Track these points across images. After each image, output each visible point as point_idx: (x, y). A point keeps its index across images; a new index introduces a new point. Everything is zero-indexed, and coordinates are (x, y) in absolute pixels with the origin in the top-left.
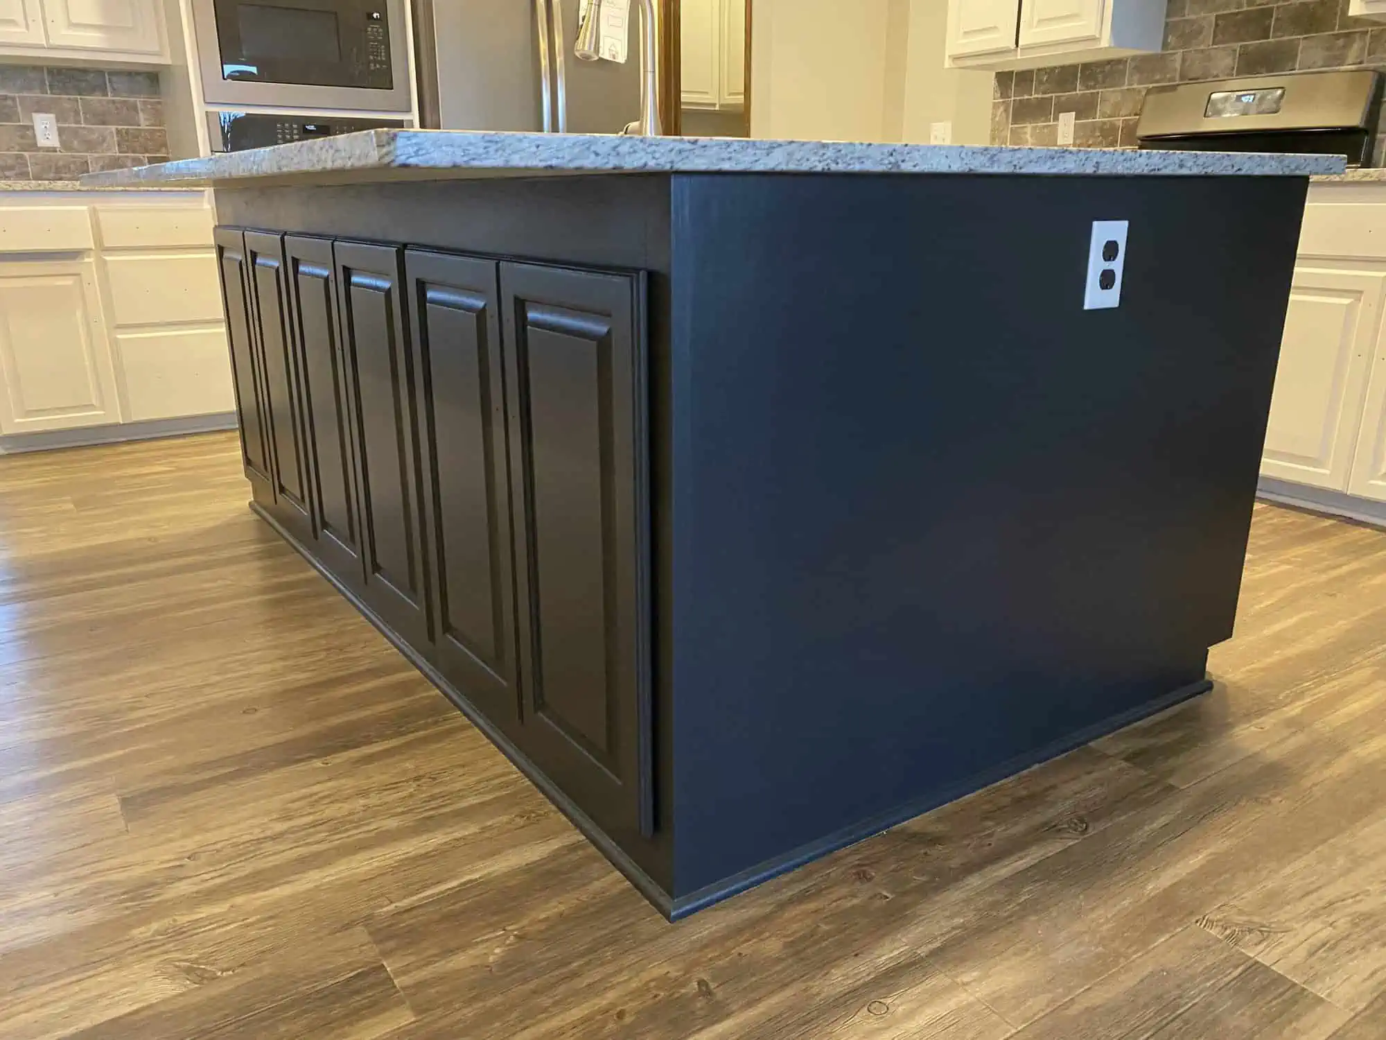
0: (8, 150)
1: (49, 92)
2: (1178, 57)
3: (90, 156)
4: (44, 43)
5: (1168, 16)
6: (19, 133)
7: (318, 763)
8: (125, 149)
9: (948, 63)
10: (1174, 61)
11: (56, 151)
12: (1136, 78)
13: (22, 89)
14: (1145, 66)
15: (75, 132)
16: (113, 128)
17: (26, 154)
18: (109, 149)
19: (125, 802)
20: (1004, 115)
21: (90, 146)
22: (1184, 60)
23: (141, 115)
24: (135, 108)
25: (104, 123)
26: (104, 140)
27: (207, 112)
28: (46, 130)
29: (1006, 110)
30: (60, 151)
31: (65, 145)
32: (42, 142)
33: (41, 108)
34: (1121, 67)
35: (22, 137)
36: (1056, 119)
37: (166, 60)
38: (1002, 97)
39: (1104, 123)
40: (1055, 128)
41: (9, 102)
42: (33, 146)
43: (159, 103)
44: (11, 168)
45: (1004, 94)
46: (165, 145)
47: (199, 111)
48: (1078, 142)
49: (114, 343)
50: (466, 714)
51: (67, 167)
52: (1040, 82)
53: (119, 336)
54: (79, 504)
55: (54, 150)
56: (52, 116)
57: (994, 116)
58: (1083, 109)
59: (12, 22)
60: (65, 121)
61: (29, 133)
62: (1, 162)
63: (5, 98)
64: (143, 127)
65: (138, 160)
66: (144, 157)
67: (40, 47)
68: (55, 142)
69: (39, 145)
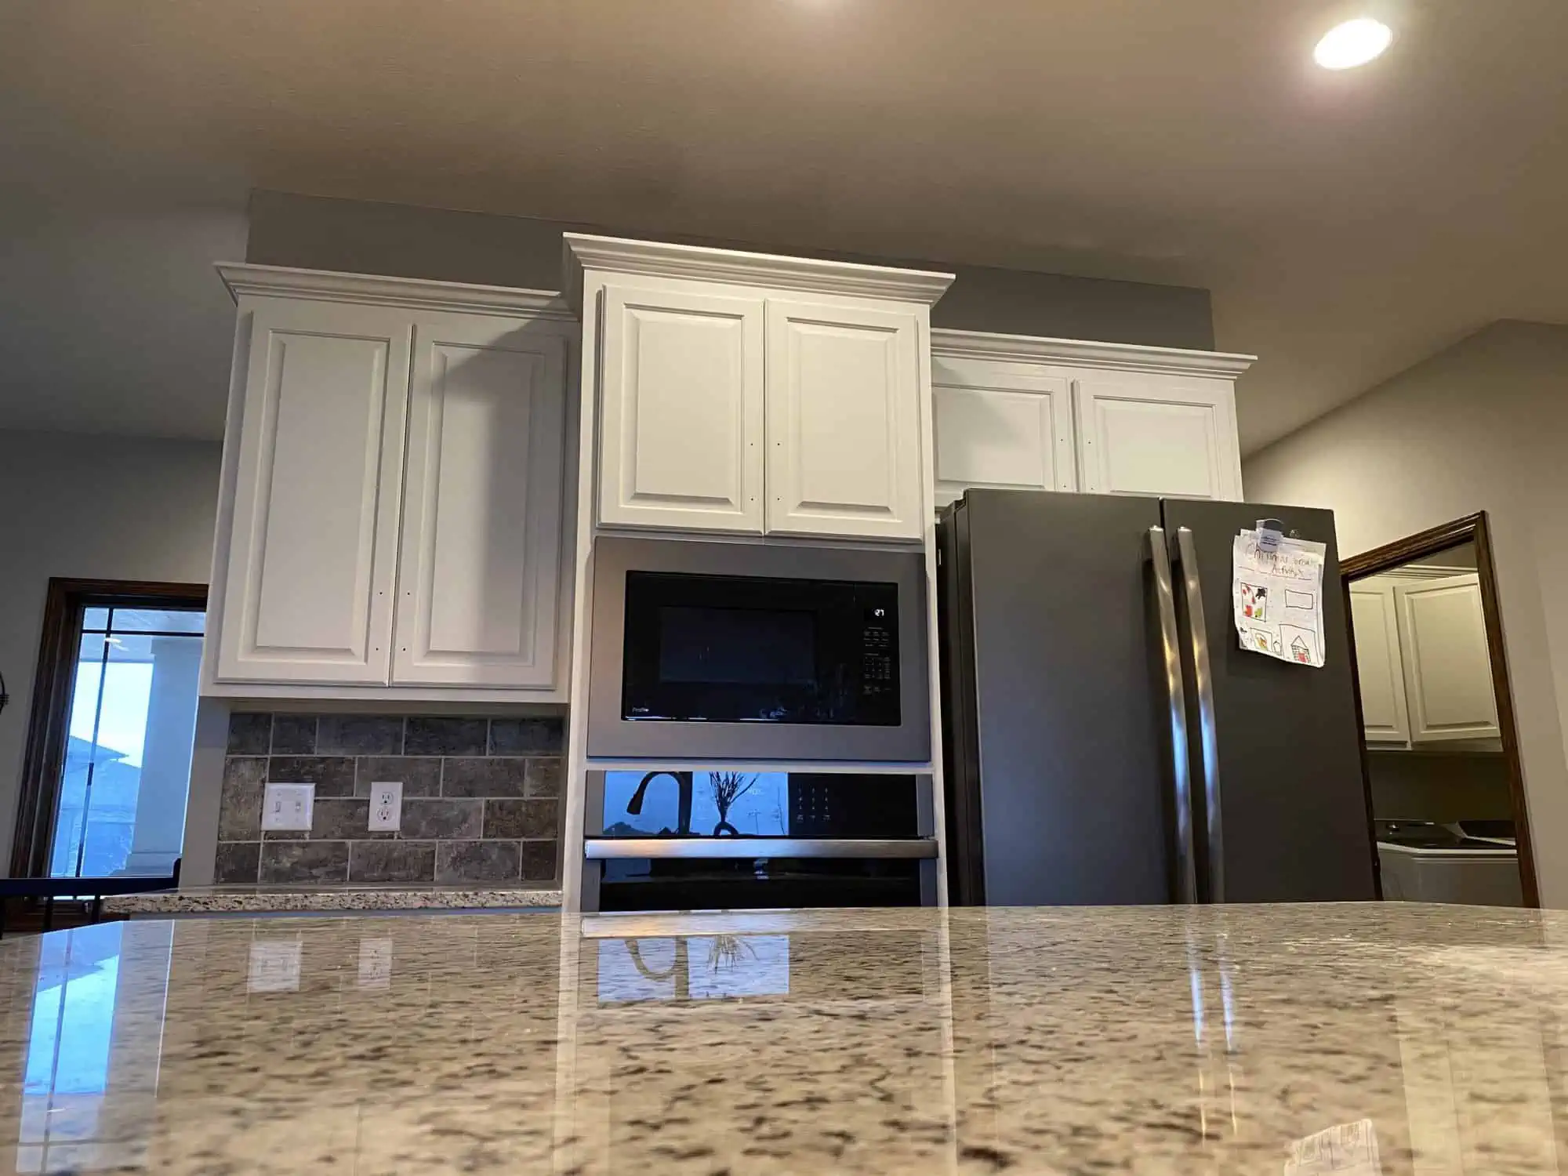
0: (325, 837)
1: (403, 751)
3: (439, 844)
4: (387, 678)
6: (348, 812)
8: (493, 832)
11: (392, 838)
13: (366, 748)
15: (425, 808)
16: (481, 801)
17: (349, 842)
18: (469, 833)
21: (443, 827)
23: (527, 779)
24: (520, 770)
25: (470, 794)
26: (465, 821)
27: (586, 775)
28: (385, 805)
30: (399, 837)
31: (408, 828)
32: (375, 824)
33: (386, 774)
35: (349, 817)
41: (344, 768)
42: (363, 831)
43: (557, 761)
44: (322, 863)
46: (553, 824)
47: (577, 771)
51: (402, 862)
55: (391, 835)
56: (399, 785)
59: (346, 653)
60: (415, 792)
61: (361, 810)
62: (310, 855)
63: (342, 761)
64: (526, 797)
65: (508, 849)
66: (518, 843)
67: (379, 686)
68: (394, 823)
69: (371, 828)
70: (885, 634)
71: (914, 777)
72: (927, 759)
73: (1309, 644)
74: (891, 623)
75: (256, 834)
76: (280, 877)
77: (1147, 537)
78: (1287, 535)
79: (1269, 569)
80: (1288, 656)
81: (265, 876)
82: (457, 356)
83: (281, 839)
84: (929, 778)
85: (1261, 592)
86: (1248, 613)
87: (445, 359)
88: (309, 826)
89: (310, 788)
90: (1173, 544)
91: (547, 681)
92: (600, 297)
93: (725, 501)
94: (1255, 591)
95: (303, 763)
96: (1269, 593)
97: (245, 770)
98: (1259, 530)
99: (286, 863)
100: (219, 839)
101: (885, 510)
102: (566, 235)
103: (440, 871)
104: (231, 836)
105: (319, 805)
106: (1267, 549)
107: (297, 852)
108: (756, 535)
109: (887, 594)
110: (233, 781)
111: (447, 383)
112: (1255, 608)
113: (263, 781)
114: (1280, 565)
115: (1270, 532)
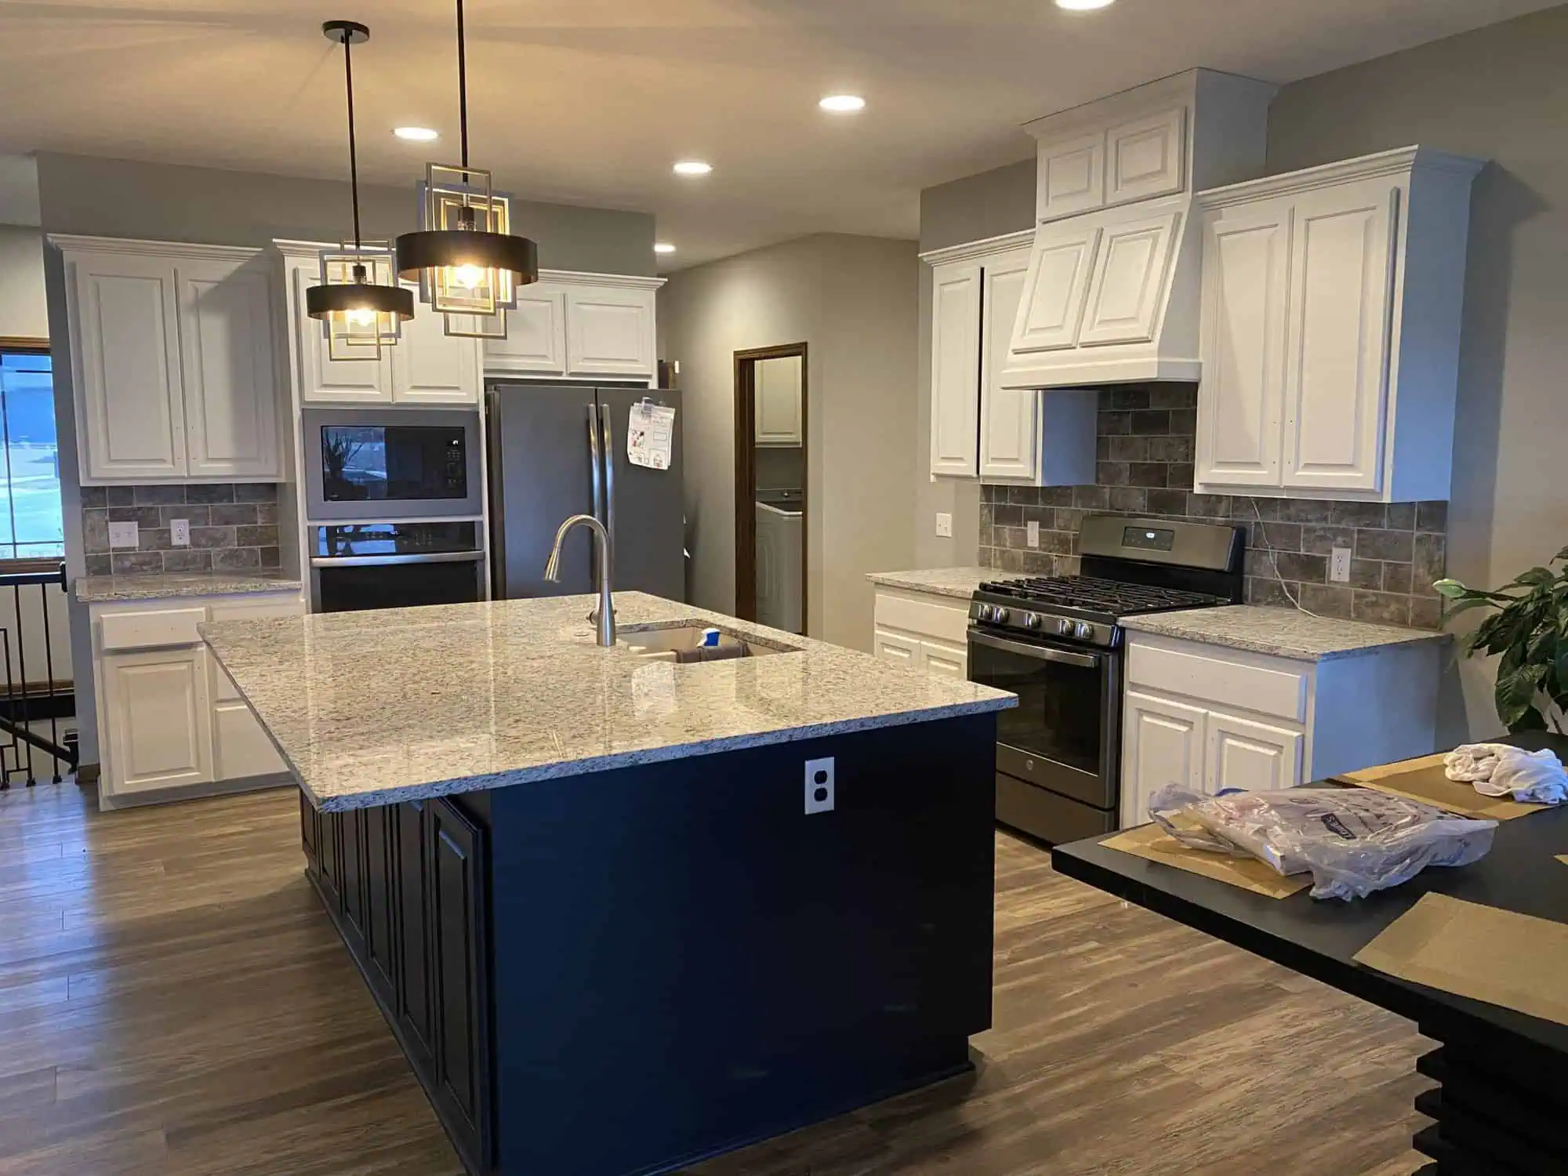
0: (148, 550)
1: (186, 502)
2: (1107, 490)
3: (213, 551)
4: (186, 475)
5: (1097, 458)
6: (158, 536)
7: (303, 1111)
8: (243, 543)
9: (932, 478)
10: (1105, 493)
12: (1079, 502)
13: (166, 501)
14: (1086, 493)
15: (203, 533)
16: (235, 527)
17: (163, 552)
18: (229, 544)
19: (168, 1136)
20: (988, 515)
21: (216, 542)
22: (1111, 494)
23: (259, 515)
24: (254, 509)
25: (227, 523)
26: (226, 537)
27: (309, 527)
28: (180, 532)
29: (990, 511)
30: (190, 548)
31: (195, 543)
32: (176, 541)
33: (178, 515)
34: (1069, 491)
35: (160, 539)
36: (1026, 525)
37: (282, 480)
38: (986, 501)
39: (1060, 534)
40: (1025, 532)
41: (153, 512)
42: (168, 545)
43: (275, 505)
44: (149, 563)
45: (988, 499)
46: (277, 539)
47: (303, 524)
48: (1043, 546)
49: (215, 716)
50: (416, 1075)
51: (194, 560)
52: (1012, 494)
53: (219, 709)
54: (169, 867)
55: (185, 547)
56: (186, 521)
57: (981, 515)
58: (1045, 521)
59: (163, 461)
60: (196, 524)
61: (166, 535)
62: (141, 559)
63: (151, 509)
64: (259, 524)
65: (252, 551)
66: (258, 548)
67: (183, 478)
68: (186, 541)
69: (173, 544)
70: (458, 453)
71: (473, 522)
72: (480, 512)
73: (663, 459)
74: (461, 447)
75: (108, 550)
76: (124, 571)
77: (588, 409)
78: (658, 405)
79: (647, 421)
80: (652, 465)
81: (115, 572)
82: (204, 287)
83: (122, 553)
84: (481, 523)
85: (642, 434)
86: (635, 445)
87: (197, 290)
88: (137, 544)
89: (135, 524)
90: (599, 411)
91: (275, 472)
92: (295, 272)
93: (371, 387)
94: (639, 433)
95: (129, 511)
96: (645, 435)
97: (95, 516)
98: (643, 404)
99: (127, 564)
100: (85, 553)
101: (457, 388)
102: (274, 240)
103: (215, 564)
104: (92, 551)
105: (141, 533)
106: (646, 413)
107: (133, 559)
108: (389, 404)
109: (460, 432)
110: (89, 522)
111: (202, 304)
112: (638, 442)
113: (107, 522)
114: (653, 419)
115: (648, 405)
